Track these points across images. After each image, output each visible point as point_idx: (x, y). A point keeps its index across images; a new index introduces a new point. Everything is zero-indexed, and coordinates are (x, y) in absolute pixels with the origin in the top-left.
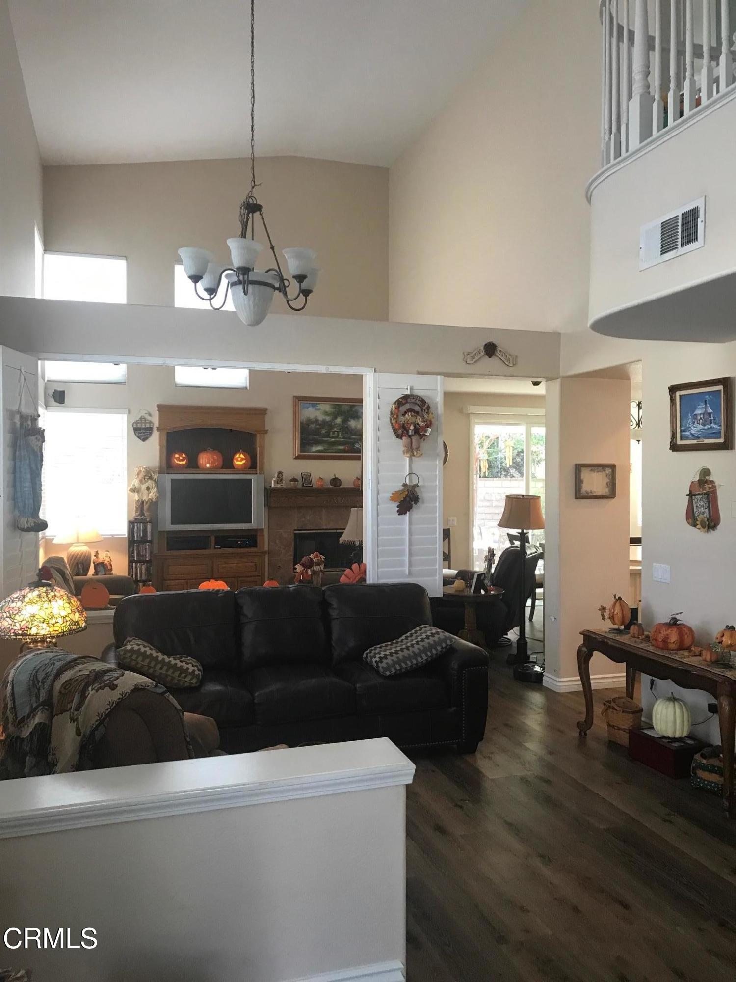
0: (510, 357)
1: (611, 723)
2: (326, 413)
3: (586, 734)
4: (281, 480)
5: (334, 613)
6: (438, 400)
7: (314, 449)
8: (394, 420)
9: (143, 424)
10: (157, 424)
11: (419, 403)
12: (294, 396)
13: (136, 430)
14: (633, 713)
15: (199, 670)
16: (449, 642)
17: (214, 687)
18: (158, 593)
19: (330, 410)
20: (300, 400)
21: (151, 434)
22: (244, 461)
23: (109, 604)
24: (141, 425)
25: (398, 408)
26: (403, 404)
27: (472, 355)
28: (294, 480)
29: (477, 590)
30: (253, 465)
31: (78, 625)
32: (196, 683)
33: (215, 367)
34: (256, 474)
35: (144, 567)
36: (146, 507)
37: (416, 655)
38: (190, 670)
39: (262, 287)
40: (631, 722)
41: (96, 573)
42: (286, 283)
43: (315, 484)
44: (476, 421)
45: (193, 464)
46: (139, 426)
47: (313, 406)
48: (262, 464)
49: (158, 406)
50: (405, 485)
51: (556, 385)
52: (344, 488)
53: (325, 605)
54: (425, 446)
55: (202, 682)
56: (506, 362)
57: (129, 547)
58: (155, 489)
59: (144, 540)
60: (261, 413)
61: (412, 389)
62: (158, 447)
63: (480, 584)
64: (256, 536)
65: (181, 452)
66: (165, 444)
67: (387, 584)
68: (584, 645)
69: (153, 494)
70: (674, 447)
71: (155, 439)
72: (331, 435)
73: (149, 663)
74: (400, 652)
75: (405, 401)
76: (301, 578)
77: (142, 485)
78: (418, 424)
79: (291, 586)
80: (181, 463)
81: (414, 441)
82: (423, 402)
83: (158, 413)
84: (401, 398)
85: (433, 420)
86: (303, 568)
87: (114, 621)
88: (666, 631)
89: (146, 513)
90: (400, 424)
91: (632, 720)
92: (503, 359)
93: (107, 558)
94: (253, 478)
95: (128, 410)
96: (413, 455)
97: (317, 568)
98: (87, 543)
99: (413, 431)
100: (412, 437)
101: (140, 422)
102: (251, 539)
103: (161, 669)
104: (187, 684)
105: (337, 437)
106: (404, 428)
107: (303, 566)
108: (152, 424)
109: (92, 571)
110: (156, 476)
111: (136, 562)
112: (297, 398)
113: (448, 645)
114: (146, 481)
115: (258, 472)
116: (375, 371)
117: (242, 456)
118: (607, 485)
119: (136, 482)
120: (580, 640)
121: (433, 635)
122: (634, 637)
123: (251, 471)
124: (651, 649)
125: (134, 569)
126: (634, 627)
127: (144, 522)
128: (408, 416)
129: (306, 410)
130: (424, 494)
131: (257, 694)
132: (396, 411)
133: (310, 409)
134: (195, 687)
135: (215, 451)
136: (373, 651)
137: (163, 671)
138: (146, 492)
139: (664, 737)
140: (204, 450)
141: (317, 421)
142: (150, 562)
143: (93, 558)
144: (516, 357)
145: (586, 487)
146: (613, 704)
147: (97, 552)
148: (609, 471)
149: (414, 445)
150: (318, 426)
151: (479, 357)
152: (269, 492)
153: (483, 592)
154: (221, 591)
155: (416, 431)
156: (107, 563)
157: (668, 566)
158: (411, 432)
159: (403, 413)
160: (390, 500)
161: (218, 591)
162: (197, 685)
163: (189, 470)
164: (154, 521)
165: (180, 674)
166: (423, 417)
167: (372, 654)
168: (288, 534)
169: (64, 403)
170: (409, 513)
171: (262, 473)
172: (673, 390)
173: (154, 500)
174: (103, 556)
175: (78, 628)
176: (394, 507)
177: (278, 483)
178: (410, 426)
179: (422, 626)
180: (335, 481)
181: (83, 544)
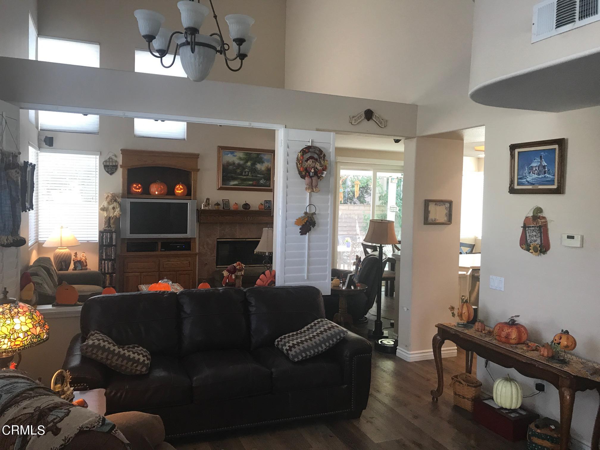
0: (382, 121)
1: (457, 393)
2: (240, 159)
3: (437, 400)
4: (209, 204)
5: (252, 309)
6: (331, 151)
7: (232, 183)
8: (299, 164)
9: (111, 163)
10: (120, 163)
11: (317, 152)
12: (218, 146)
13: (106, 166)
14: (475, 387)
15: (148, 359)
16: (342, 335)
17: (159, 373)
18: (117, 294)
19: (243, 156)
20: (222, 149)
21: (116, 169)
22: (182, 191)
23: (78, 301)
24: (109, 164)
25: (302, 156)
26: (306, 153)
27: (356, 118)
28: (218, 204)
29: (349, 286)
30: (189, 193)
31: (39, 337)
32: (146, 371)
33: (163, 120)
34: (191, 200)
35: (110, 263)
36: (112, 221)
37: (317, 345)
38: (141, 361)
39: (207, 48)
40: (473, 393)
41: (75, 269)
42: (226, 47)
43: (232, 207)
44: (341, 167)
45: (146, 192)
46: (108, 164)
47: (231, 154)
48: (195, 192)
49: (121, 150)
50: (306, 213)
51: (413, 144)
52: (252, 211)
53: (246, 303)
54: (321, 184)
55: (151, 369)
56: (379, 125)
57: (100, 250)
58: (119, 209)
59: (110, 245)
60: (196, 156)
61: (312, 142)
62: (121, 180)
63: (351, 282)
64: (190, 242)
65: (137, 183)
66: (126, 177)
67: (292, 287)
68: (438, 334)
69: (117, 212)
70: (512, 191)
71: (119, 174)
72: (244, 174)
73: (107, 356)
74: (305, 342)
75: (308, 151)
76: (227, 282)
77: (109, 206)
78: (317, 168)
79: (220, 288)
80: (137, 191)
81: (314, 180)
82: (321, 151)
83: (121, 155)
84: (305, 148)
85: (327, 165)
86: (229, 274)
87: (81, 315)
88: (508, 329)
89: (112, 226)
90: (304, 168)
91: (474, 392)
92: (377, 122)
93: (83, 258)
94: (189, 202)
95: (99, 152)
96: (313, 191)
97: (239, 273)
98: (68, 247)
99: (313, 173)
100: (313, 178)
101: (108, 161)
102: (187, 244)
103: (117, 360)
104: (138, 372)
105: (248, 175)
106: (307, 170)
107: (229, 272)
108: (117, 163)
109: (72, 266)
110: (119, 200)
111: (105, 260)
112: (220, 147)
113: (341, 337)
114: (112, 203)
115: (192, 199)
116: (285, 128)
117: (181, 187)
118: (446, 215)
119: (105, 204)
120: (435, 331)
121: (329, 329)
122: (478, 331)
123: (188, 197)
124: (494, 342)
125: (103, 265)
126: (478, 323)
127: (111, 232)
128: (310, 162)
129: (227, 156)
130: (319, 220)
131: (195, 378)
132: (302, 158)
133: (229, 155)
134: (145, 374)
135: (162, 183)
136: (283, 340)
137: (119, 362)
138: (113, 211)
139: (502, 408)
140: (154, 182)
141: (234, 163)
142: (114, 260)
143: (73, 257)
144: (387, 121)
145: (431, 217)
146: (459, 379)
147: (76, 253)
148: (447, 205)
149: (314, 184)
150: (234, 168)
151: (360, 120)
152: (200, 212)
153: (352, 288)
154: (166, 292)
155: (316, 173)
156: (84, 261)
157: (503, 279)
158: (312, 174)
159: (306, 160)
160: (295, 224)
161: (164, 292)
162: (147, 372)
163: (144, 196)
164: (118, 231)
165: (133, 364)
166: (320, 163)
167: (282, 343)
168: (212, 241)
169: (52, 146)
170: (308, 234)
171: (195, 199)
172: (513, 148)
173: (117, 217)
174: (81, 256)
175: (40, 341)
176: (298, 229)
177: (206, 206)
178: (311, 169)
179: (319, 320)
180: (246, 206)
181: (66, 248)
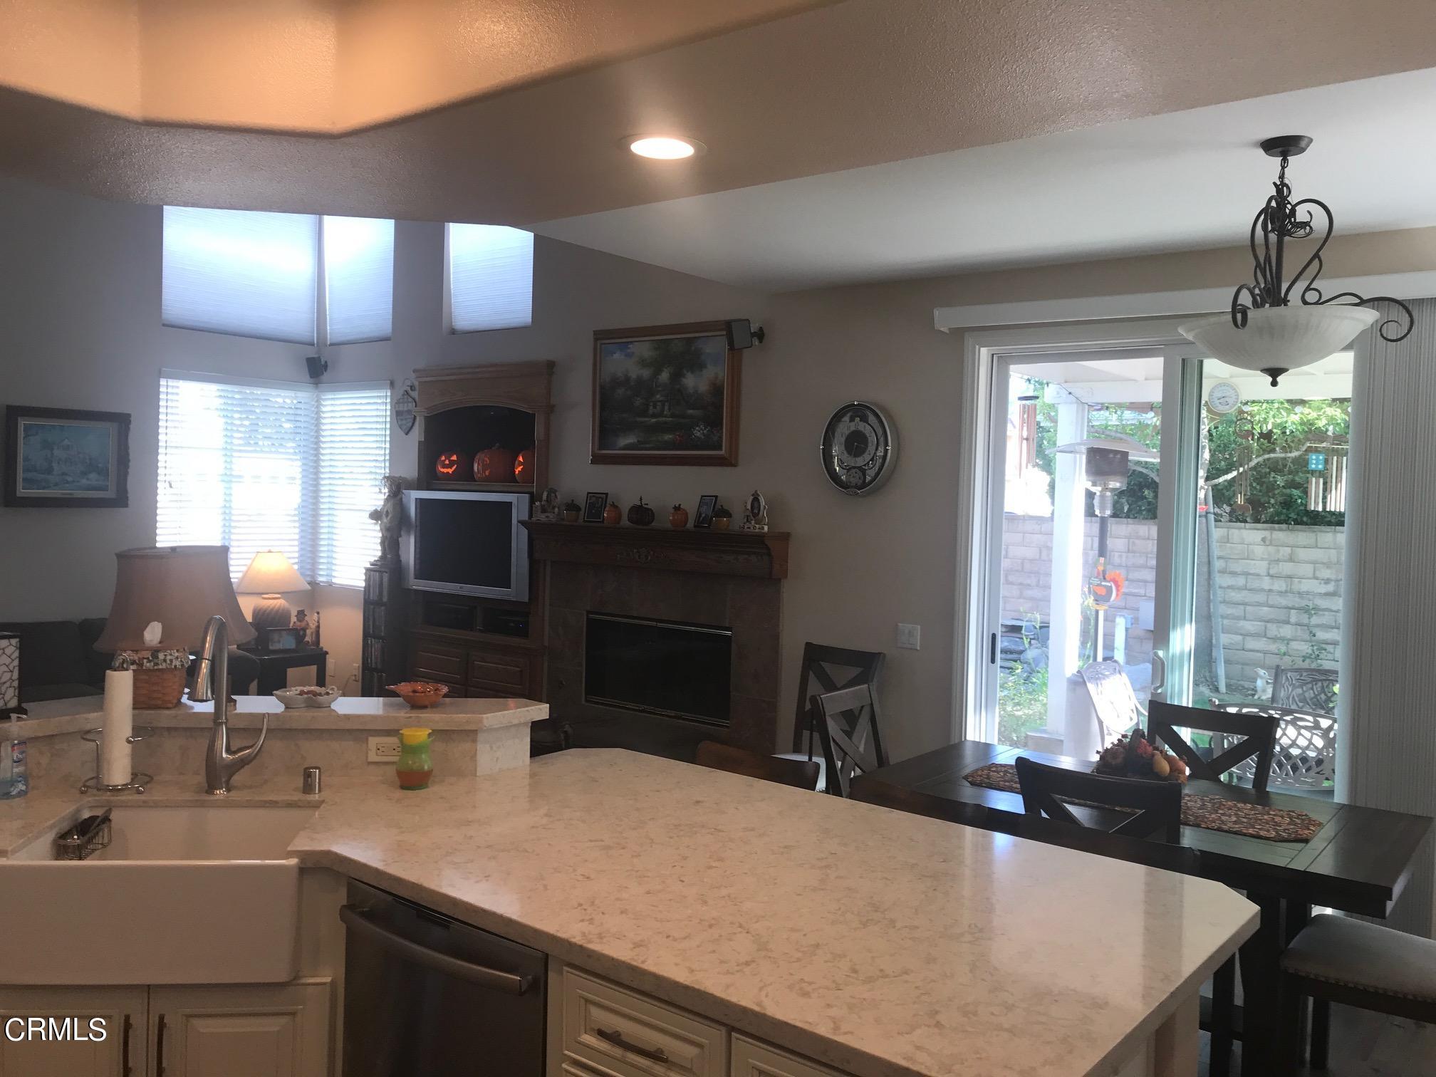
2: (643, 363)
7: (622, 441)
12: (594, 330)
13: (399, 414)
19: (650, 353)
20: (602, 339)
21: (413, 420)
22: (520, 468)
24: (404, 407)
28: (572, 507)
35: (378, 646)
46: (401, 408)
47: (621, 350)
48: (544, 471)
49: (416, 372)
52: (653, 529)
57: (366, 611)
59: (380, 602)
60: (543, 371)
64: (529, 614)
65: (448, 453)
66: (423, 437)
72: (651, 410)
80: (446, 470)
83: (418, 384)
94: (514, 500)
95: (390, 382)
98: (284, 594)
101: (402, 400)
105: (661, 414)
108: (415, 405)
112: (599, 334)
115: (534, 490)
117: (520, 457)
125: (369, 649)
129: (610, 357)
133: (617, 355)
140: (481, 447)
141: (627, 379)
142: (384, 639)
150: (629, 392)
152: (528, 529)
163: (462, 484)
168: (576, 617)
180: (641, 513)
181: (279, 596)
